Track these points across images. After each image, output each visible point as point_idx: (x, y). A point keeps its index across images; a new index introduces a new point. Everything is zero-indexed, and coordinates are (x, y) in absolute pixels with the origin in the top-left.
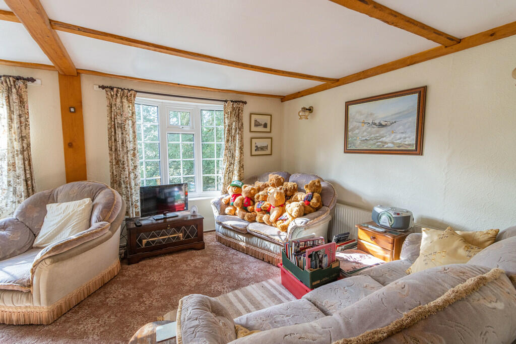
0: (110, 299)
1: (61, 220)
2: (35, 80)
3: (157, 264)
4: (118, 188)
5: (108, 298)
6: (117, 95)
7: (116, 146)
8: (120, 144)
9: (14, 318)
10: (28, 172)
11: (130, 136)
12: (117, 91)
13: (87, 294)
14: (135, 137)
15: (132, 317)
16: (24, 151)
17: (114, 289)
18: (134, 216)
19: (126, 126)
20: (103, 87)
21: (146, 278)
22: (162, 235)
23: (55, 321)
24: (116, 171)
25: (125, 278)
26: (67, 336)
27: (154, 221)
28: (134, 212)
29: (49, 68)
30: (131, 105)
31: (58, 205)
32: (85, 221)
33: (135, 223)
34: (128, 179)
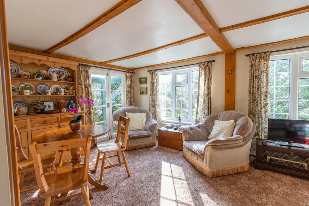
0: (239, 183)
1: (219, 130)
2: (215, 61)
3: (278, 178)
4: (253, 117)
5: (238, 181)
6: (256, 58)
7: (253, 90)
8: (256, 89)
9: (198, 167)
10: (209, 104)
11: (264, 83)
12: (257, 56)
13: (228, 173)
14: (267, 84)
15: (251, 203)
16: (209, 94)
17: (243, 178)
18: (263, 138)
19: (261, 77)
20: (248, 55)
21: (266, 183)
22: (284, 158)
23: (211, 178)
24: (252, 106)
25: (251, 176)
26: (215, 188)
27: (279, 146)
28: (263, 135)
29: (221, 53)
30: (266, 63)
31: (219, 122)
32: (230, 132)
33: (262, 143)
34: (260, 112)
